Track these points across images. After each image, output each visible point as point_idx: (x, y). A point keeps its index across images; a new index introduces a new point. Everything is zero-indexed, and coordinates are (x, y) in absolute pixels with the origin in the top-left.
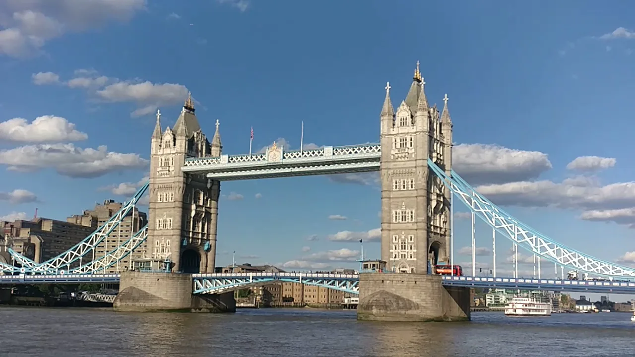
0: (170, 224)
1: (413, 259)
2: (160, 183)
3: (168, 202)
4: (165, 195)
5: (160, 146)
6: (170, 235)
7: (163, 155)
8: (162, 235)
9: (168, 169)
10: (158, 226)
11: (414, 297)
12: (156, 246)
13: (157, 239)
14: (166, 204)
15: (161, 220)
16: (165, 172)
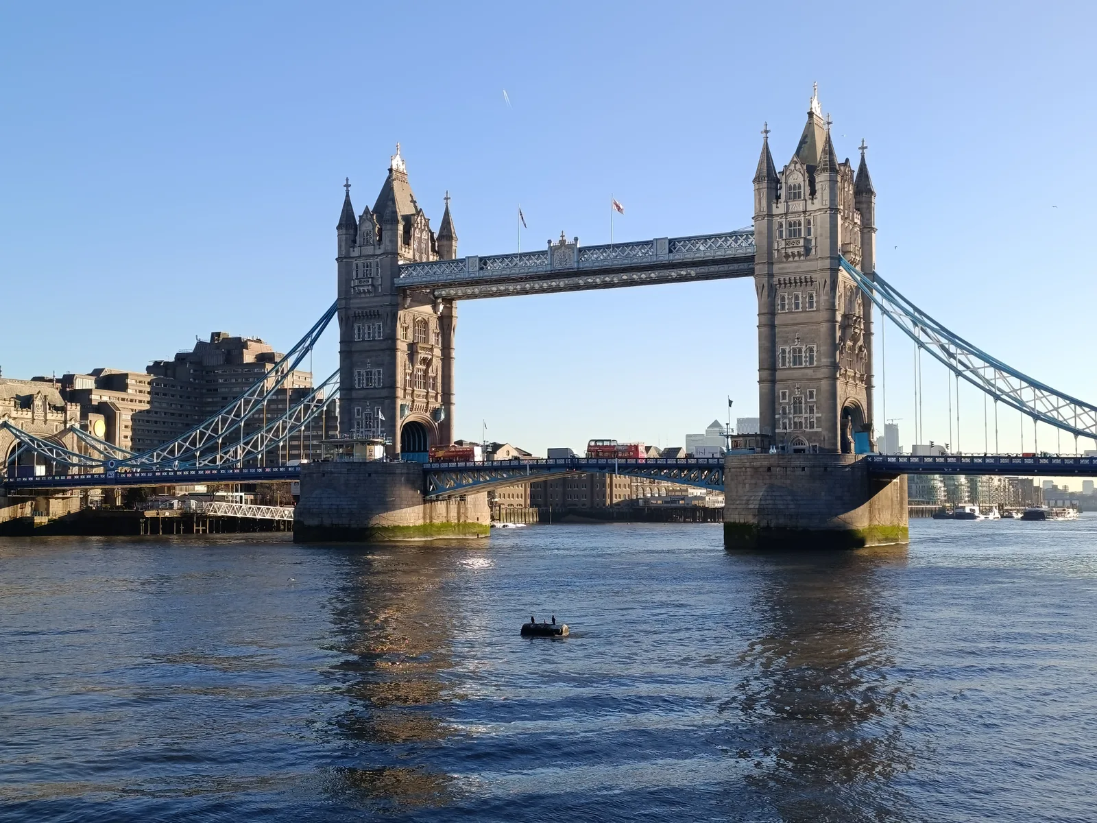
0: (379, 378)
1: (815, 429)
2: (358, 308)
3: (374, 340)
4: (367, 328)
5: (355, 242)
6: (380, 398)
7: (359, 257)
8: (364, 398)
9: (370, 283)
10: (356, 382)
11: (823, 494)
12: (356, 416)
13: (359, 405)
14: (370, 343)
15: (363, 371)
16: (366, 288)
